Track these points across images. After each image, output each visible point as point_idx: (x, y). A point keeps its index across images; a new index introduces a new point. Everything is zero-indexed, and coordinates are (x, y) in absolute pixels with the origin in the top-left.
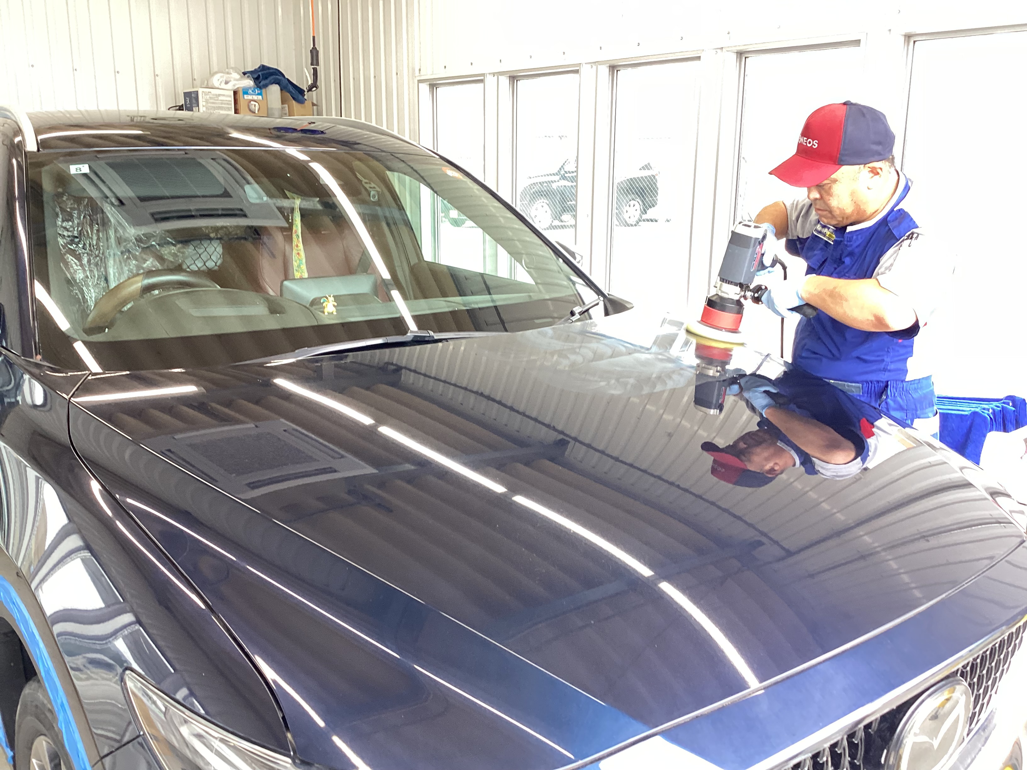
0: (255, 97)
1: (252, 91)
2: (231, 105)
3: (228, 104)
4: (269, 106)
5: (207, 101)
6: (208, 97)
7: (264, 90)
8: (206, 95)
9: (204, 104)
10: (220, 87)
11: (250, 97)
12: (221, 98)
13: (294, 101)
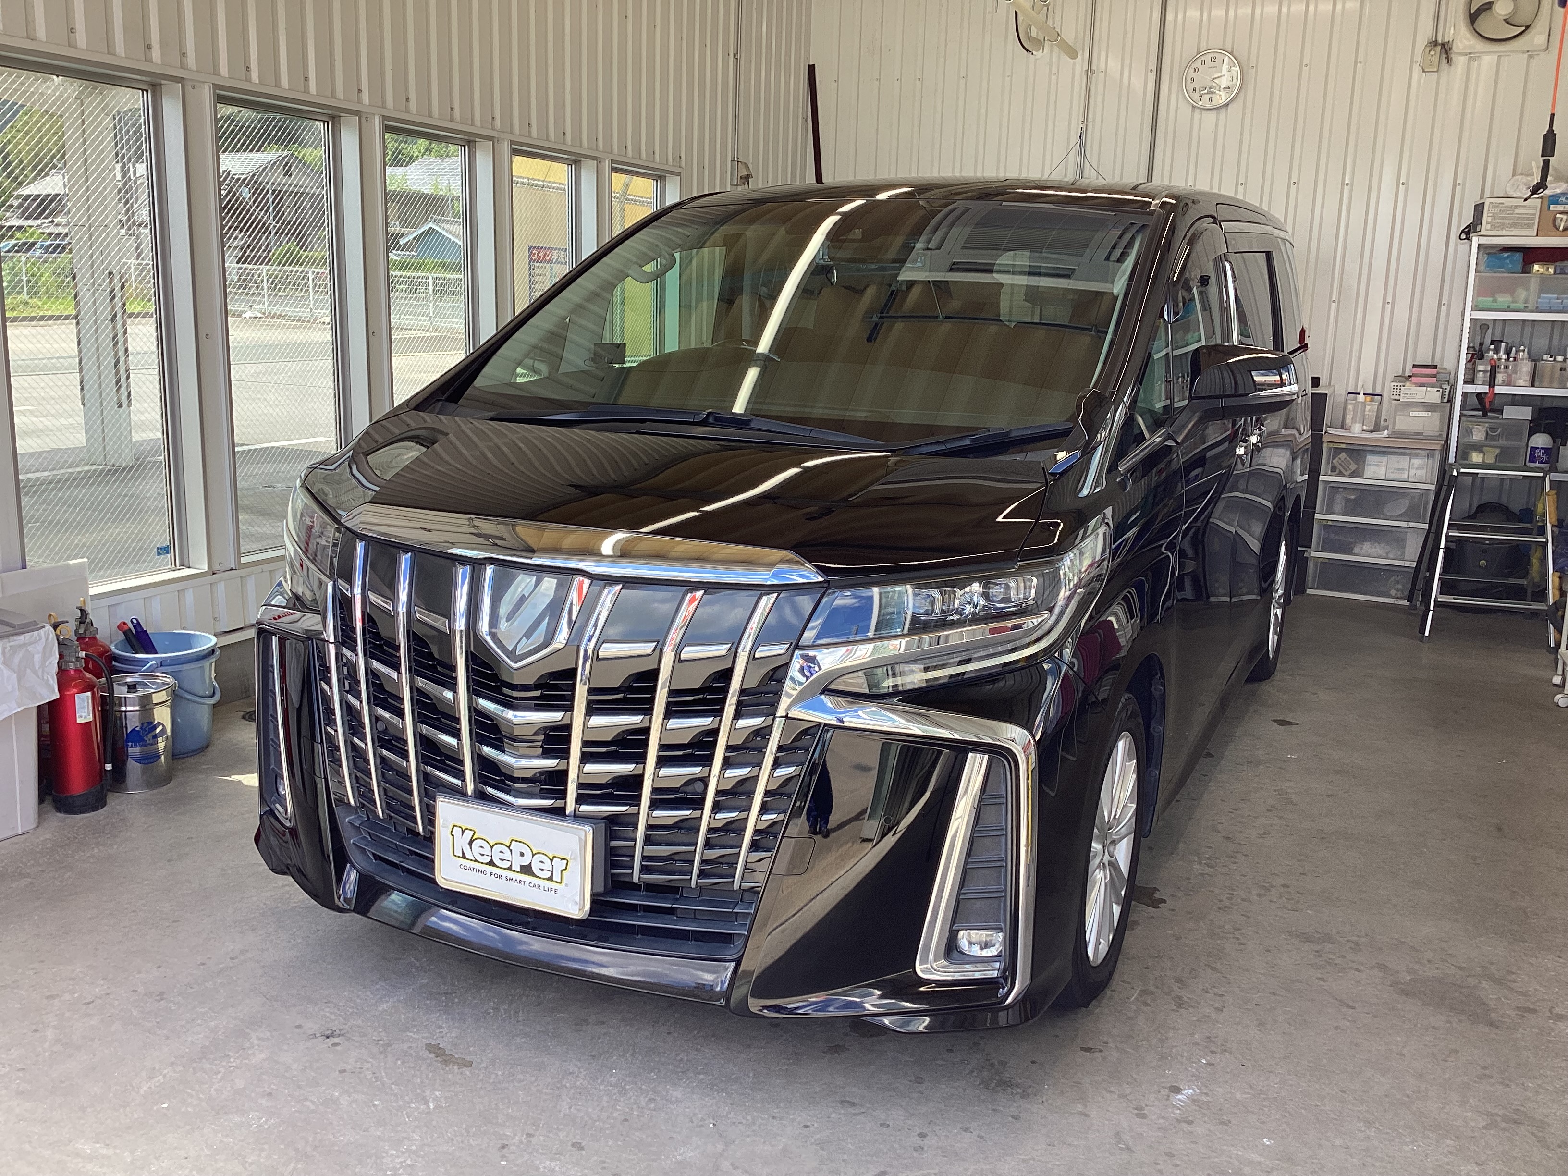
0: (1567, 208)
2: (1533, 219)
3: (1528, 219)
5: (1494, 216)
6: (1497, 210)
8: (1494, 207)
9: (1490, 219)
11: (1560, 208)
12: (1517, 211)
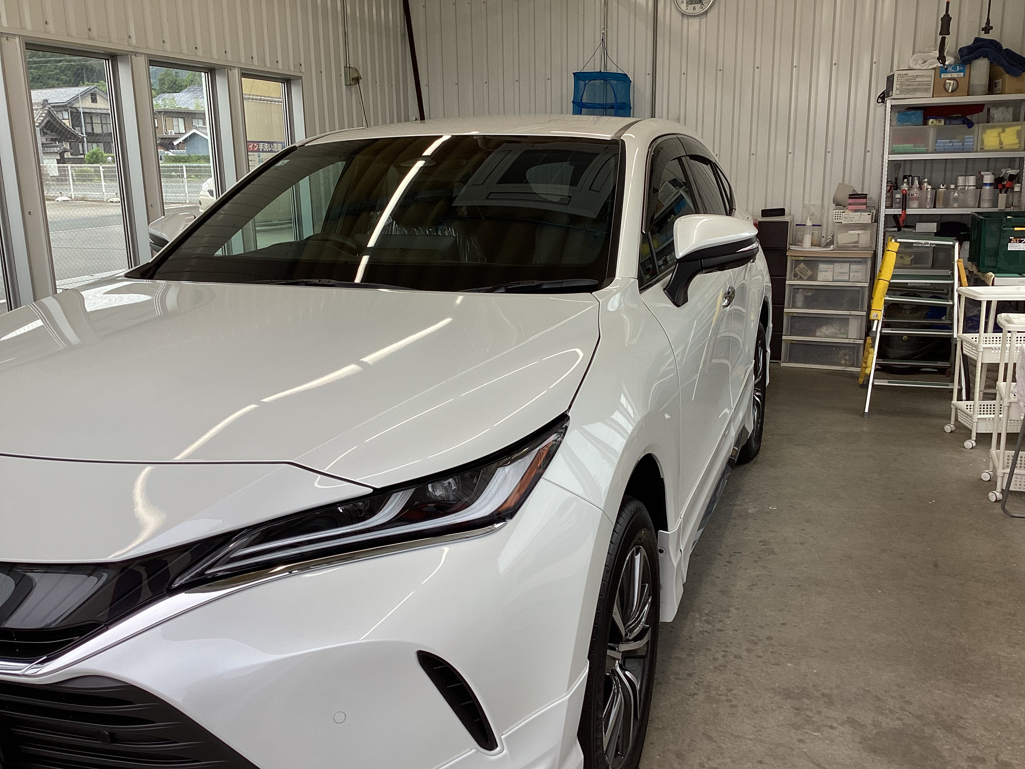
0: (955, 75)
1: (953, 69)
2: (930, 85)
3: (926, 85)
4: (971, 83)
5: (902, 84)
6: (904, 79)
7: (968, 66)
8: (901, 77)
9: (898, 86)
10: (916, 68)
11: (949, 76)
12: (917, 80)
13: (1007, 76)
